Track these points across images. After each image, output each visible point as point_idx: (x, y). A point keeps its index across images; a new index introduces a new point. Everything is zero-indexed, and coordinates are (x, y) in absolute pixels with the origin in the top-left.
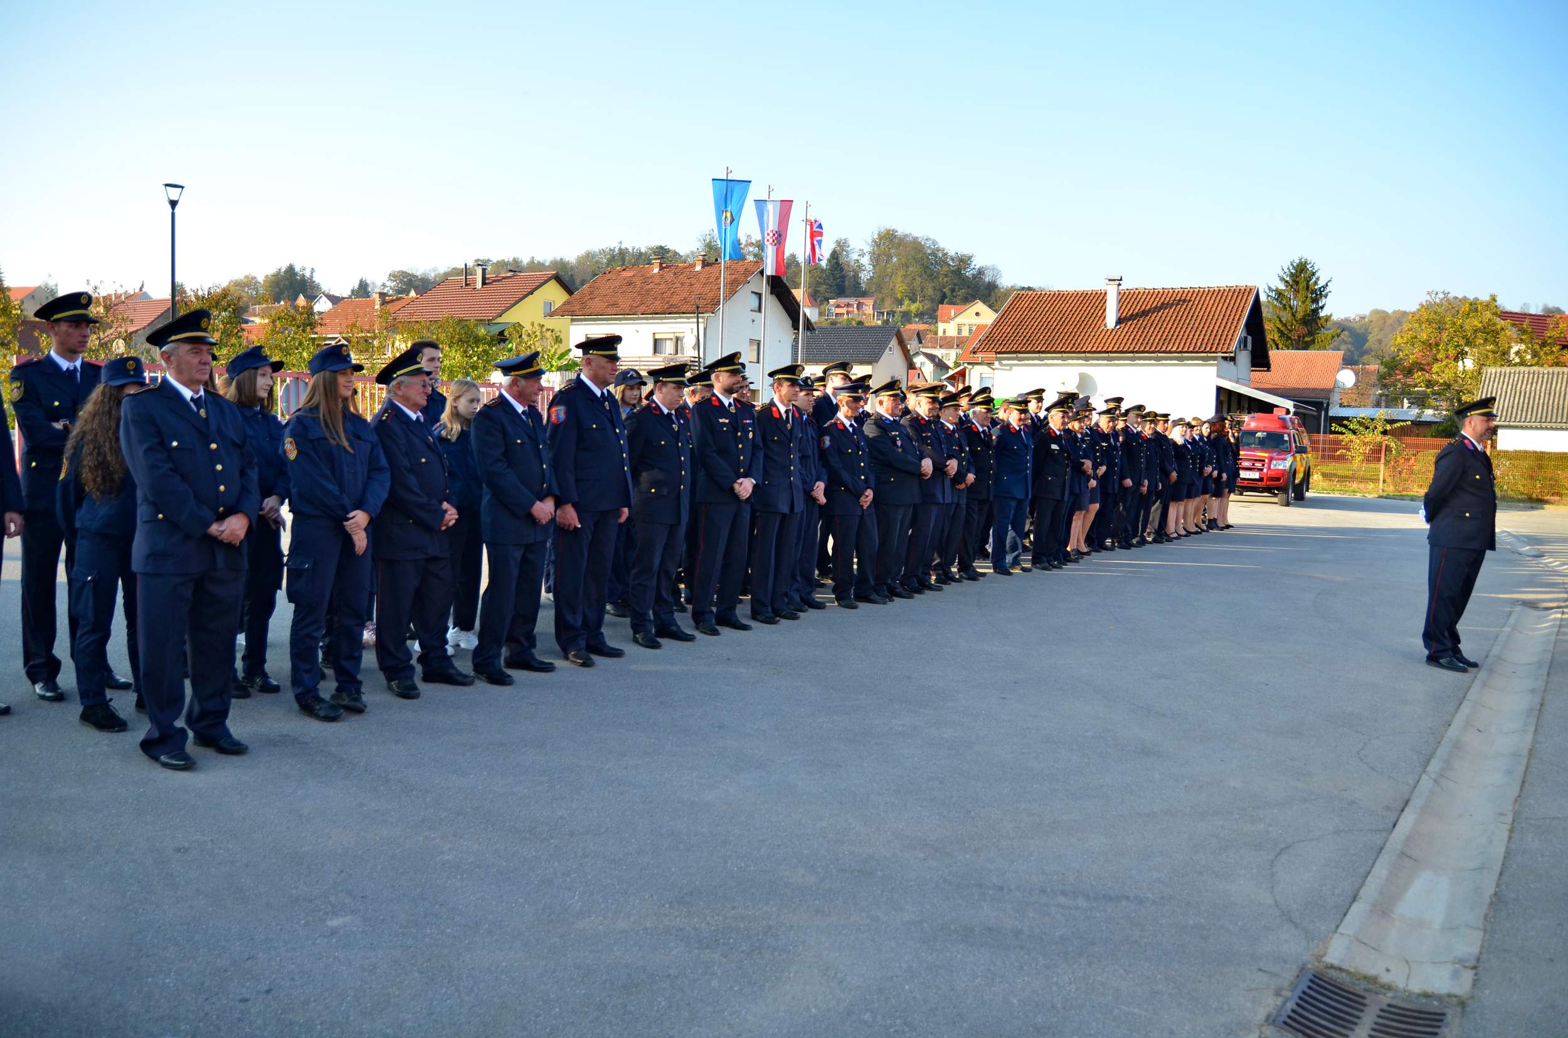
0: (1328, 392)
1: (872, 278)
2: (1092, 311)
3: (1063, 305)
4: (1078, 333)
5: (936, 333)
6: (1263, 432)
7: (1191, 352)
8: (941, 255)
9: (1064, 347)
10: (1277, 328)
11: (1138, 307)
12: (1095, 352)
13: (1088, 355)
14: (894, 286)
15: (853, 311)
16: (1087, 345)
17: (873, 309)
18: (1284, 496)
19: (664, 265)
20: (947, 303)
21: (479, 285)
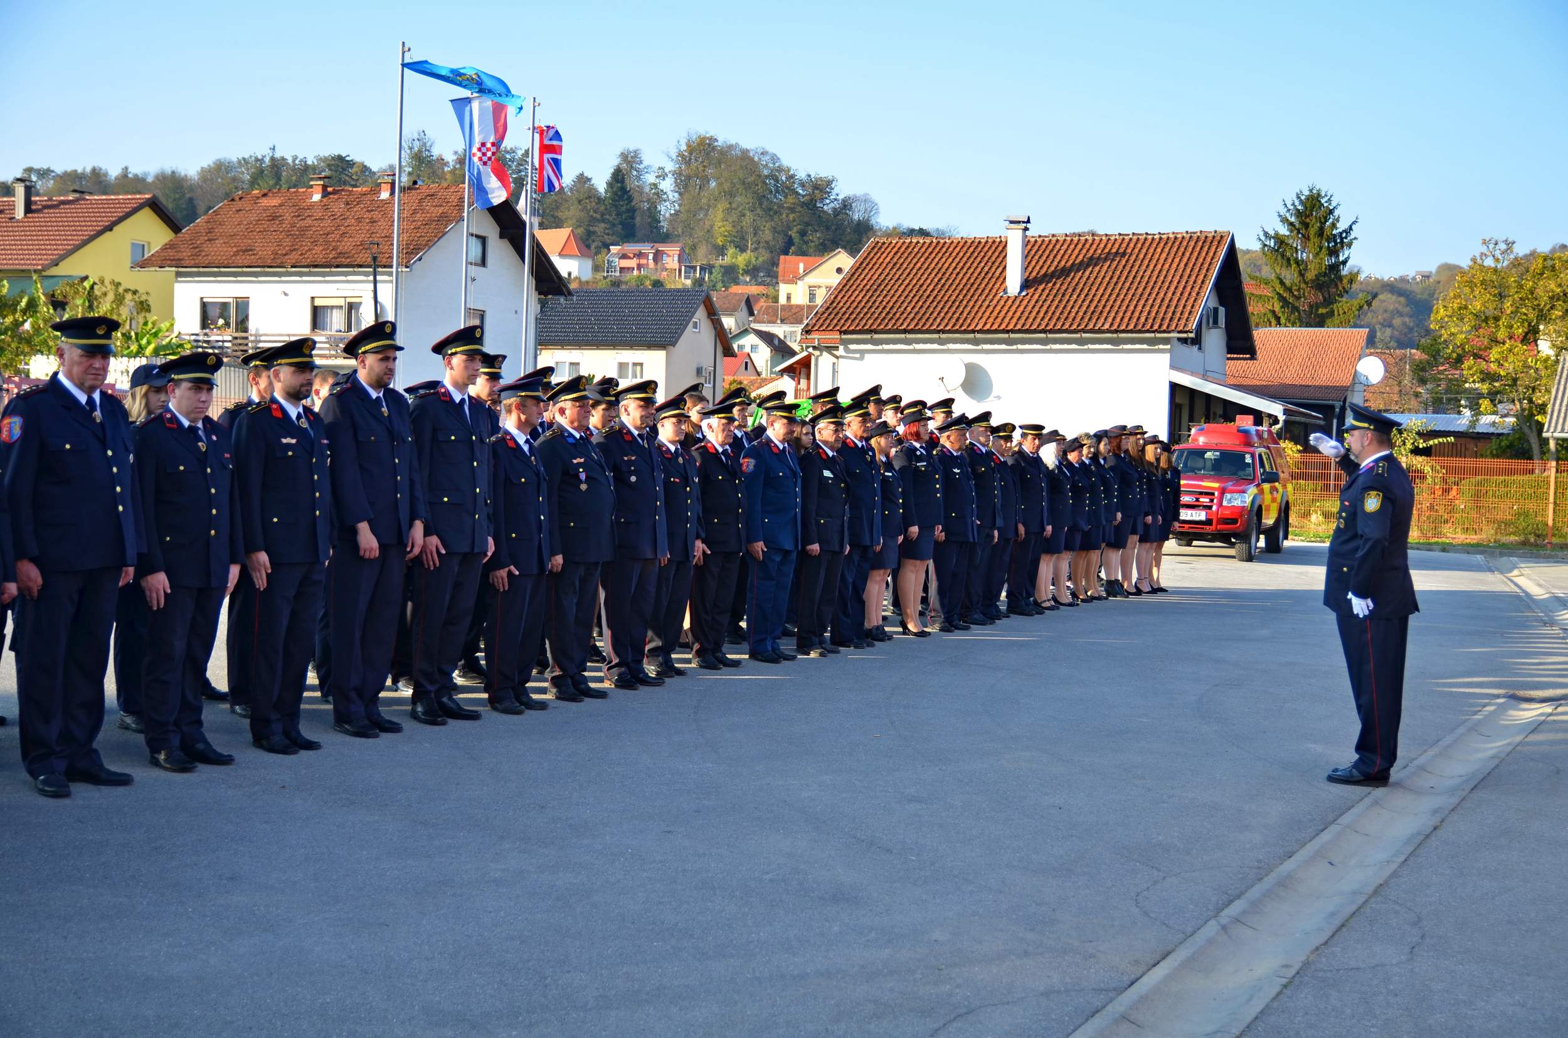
0: (1342, 392)
1: (677, 213)
2: (986, 269)
3: (944, 260)
4: (965, 302)
5: (776, 299)
6: (1215, 450)
7: (1131, 331)
8: (784, 178)
9: (943, 324)
10: (1278, 294)
11: (1055, 263)
12: (989, 331)
13: (978, 336)
14: (712, 226)
15: (647, 264)
16: (976, 320)
17: (679, 261)
18: (1244, 546)
19: (330, 189)
20: (796, 254)
21: (20, 213)
